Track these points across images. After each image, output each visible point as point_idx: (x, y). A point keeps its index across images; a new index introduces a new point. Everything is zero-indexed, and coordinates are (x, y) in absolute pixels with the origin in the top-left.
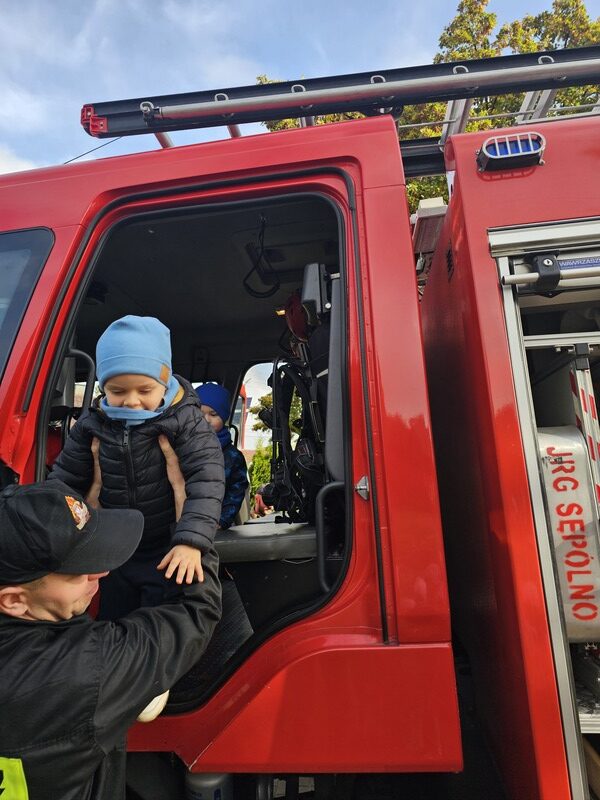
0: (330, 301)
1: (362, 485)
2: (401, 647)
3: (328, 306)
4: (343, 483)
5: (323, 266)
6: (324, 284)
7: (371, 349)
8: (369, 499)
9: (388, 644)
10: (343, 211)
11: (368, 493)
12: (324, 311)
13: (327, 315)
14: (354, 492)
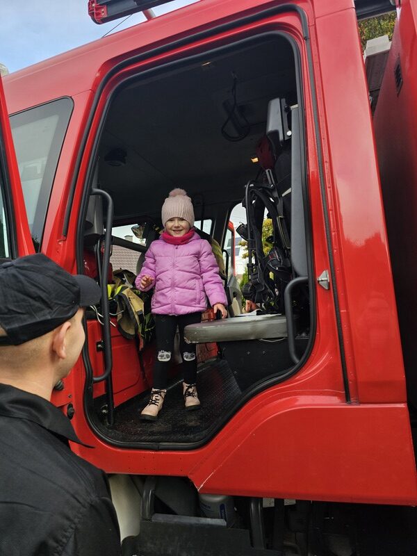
0: (290, 129)
1: (324, 277)
2: (362, 406)
3: (289, 133)
4: (307, 278)
5: (283, 100)
6: (285, 115)
7: (328, 160)
8: (329, 289)
9: (350, 404)
10: (299, 44)
11: (329, 283)
12: (286, 138)
13: (288, 142)
14: (316, 283)
